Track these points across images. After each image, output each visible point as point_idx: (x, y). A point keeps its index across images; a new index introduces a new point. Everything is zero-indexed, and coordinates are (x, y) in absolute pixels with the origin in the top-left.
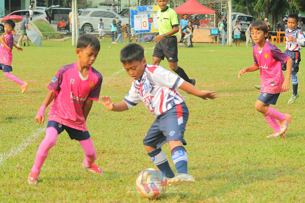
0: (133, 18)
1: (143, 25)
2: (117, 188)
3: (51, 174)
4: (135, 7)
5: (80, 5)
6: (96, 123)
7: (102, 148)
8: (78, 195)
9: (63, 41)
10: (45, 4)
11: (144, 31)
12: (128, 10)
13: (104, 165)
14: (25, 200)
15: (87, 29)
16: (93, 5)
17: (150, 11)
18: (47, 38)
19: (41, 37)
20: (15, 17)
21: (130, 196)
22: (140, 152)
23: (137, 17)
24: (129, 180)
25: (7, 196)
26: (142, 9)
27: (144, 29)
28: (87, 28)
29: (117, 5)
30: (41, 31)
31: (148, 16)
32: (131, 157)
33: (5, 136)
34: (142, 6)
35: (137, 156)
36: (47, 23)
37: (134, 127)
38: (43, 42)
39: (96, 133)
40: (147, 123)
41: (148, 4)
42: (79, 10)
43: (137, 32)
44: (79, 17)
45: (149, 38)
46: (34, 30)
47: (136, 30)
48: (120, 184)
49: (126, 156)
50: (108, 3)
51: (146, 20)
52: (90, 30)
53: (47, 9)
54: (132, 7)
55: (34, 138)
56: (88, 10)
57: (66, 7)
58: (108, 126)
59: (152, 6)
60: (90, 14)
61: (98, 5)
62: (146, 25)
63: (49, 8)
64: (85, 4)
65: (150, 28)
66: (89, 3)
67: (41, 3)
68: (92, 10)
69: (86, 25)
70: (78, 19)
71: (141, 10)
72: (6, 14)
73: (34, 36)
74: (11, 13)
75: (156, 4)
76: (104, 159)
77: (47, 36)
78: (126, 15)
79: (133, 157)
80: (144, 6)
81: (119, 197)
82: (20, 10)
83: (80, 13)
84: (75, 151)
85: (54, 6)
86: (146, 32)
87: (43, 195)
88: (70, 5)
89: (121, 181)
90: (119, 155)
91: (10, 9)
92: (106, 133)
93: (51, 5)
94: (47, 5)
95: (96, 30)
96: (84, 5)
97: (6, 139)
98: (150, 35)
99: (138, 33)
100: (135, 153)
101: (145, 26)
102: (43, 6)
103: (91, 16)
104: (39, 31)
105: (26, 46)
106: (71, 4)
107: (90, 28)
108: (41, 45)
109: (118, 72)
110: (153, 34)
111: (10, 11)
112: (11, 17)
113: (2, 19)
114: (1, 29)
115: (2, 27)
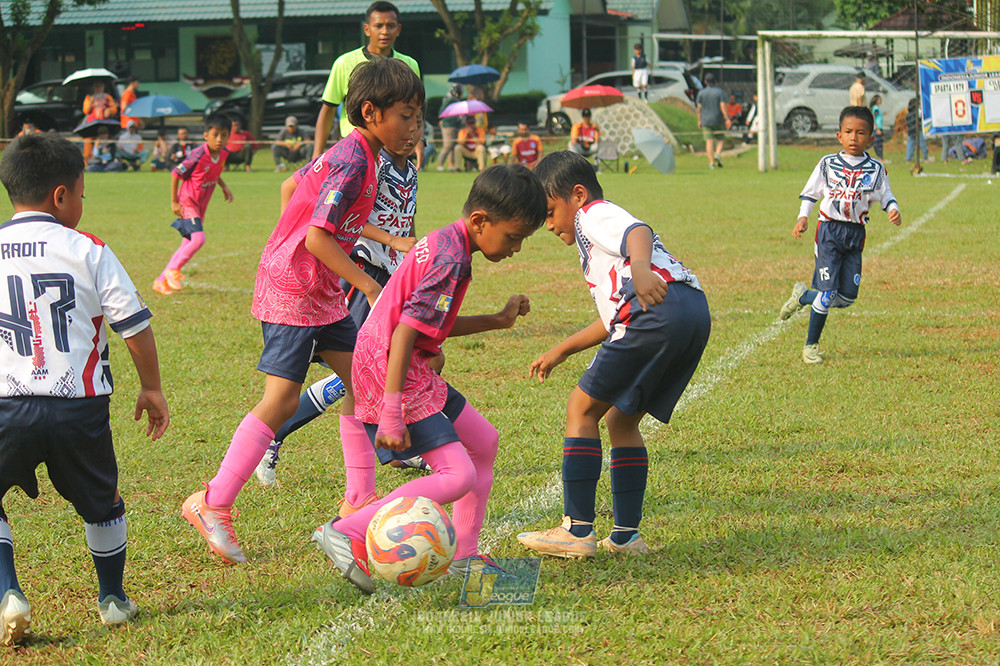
0: (927, 91)
1: (957, 112)
2: (878, 571)
3: (695, 531)
4: (934, 60)
5: (781, 57)
6: (824, 386)
7: (839, 456)
8: (770, 589)
9: (732, 157)
10: (683, 55)
11: (959, 128)
12: (914, 69)
13: (845, 506)
14: (623, 604)
15: (801, 123)
16: (817, 56)
17: (974, 72)
18: (688, 150)
19: (673, 146)
20: (597, 91)
21: (914, 594)
22: (946, 469)
23: (937, 88)
24: (912, 547)
25: (572, 590)
26: (952, 65)
27: (958, 121)
28: (801, 121)
29: (881, 56)
30: (672, 128)
31: (971, 85)
32: (919, 484)
34: (952, 59)
35: (936, 480)
36: (689, 107)
37: (929, 399)
38: (679, 161)
39: (823, 415)
40: (966, 388)
41: (969, 51)
42: (778, 70)
43: (939, 130)
44: (778, 89)
45: (973, 149)
46: (652, 126)
47: (935, 124)
48: (888, 557)
49: (905, 481)
50: (858, 50)
51: (966, 97)
52: (809, 126)
53: (690, 67)
54: (924, 61)
55: (649, 428)
56: (803, 69)
57: (741, 62)
58: (856, 397)
59: (979, 57)
60: (807, 81)
61: (830, 56)
62: (964, 112)
63: (695, 65)
64: (795, 54)
65: (974, 120)
66: (806, 51)
67: (671, 52)
68: (813, 70)
69: (797, 111)
70: (775, 96)
71: (948, 69)
72: (574, 83)
73: (652, 143)
74: (589, 77)
75: (990, 53)
76: (844, 489)
77: (687, 145)
78: (908, 83)
79: (924, 483)
80: (959, 58)
81: (885, 596)
82: (613, 70)
83: (778, 80)
84: (762, 467)
85: (706, 60)
86: (964, 132)
87: (671, 589)
88: (752, 57)
89: (890, 550)
90: (886, 478)
91: (585, 68)
92: (851, 416)
93: (701, 57)
94: (689, 58)
95: (824, 127)
96: (792, 55)
98: (974, 140)
99: (940, 135)
100: (931, 471)
101: (960, 113)
102: (677, 59)
103: (810, 87)
104: (667, 131)
105: (631, 171)
106: (755, 55)
107: (807, 118)
108: (671, 168)
109: (886, 245)
110: (984, 136)
111: (585, 75)
112: (587, 92)
113: (562, 97)
114: (560, 126)
115: (564, 121)
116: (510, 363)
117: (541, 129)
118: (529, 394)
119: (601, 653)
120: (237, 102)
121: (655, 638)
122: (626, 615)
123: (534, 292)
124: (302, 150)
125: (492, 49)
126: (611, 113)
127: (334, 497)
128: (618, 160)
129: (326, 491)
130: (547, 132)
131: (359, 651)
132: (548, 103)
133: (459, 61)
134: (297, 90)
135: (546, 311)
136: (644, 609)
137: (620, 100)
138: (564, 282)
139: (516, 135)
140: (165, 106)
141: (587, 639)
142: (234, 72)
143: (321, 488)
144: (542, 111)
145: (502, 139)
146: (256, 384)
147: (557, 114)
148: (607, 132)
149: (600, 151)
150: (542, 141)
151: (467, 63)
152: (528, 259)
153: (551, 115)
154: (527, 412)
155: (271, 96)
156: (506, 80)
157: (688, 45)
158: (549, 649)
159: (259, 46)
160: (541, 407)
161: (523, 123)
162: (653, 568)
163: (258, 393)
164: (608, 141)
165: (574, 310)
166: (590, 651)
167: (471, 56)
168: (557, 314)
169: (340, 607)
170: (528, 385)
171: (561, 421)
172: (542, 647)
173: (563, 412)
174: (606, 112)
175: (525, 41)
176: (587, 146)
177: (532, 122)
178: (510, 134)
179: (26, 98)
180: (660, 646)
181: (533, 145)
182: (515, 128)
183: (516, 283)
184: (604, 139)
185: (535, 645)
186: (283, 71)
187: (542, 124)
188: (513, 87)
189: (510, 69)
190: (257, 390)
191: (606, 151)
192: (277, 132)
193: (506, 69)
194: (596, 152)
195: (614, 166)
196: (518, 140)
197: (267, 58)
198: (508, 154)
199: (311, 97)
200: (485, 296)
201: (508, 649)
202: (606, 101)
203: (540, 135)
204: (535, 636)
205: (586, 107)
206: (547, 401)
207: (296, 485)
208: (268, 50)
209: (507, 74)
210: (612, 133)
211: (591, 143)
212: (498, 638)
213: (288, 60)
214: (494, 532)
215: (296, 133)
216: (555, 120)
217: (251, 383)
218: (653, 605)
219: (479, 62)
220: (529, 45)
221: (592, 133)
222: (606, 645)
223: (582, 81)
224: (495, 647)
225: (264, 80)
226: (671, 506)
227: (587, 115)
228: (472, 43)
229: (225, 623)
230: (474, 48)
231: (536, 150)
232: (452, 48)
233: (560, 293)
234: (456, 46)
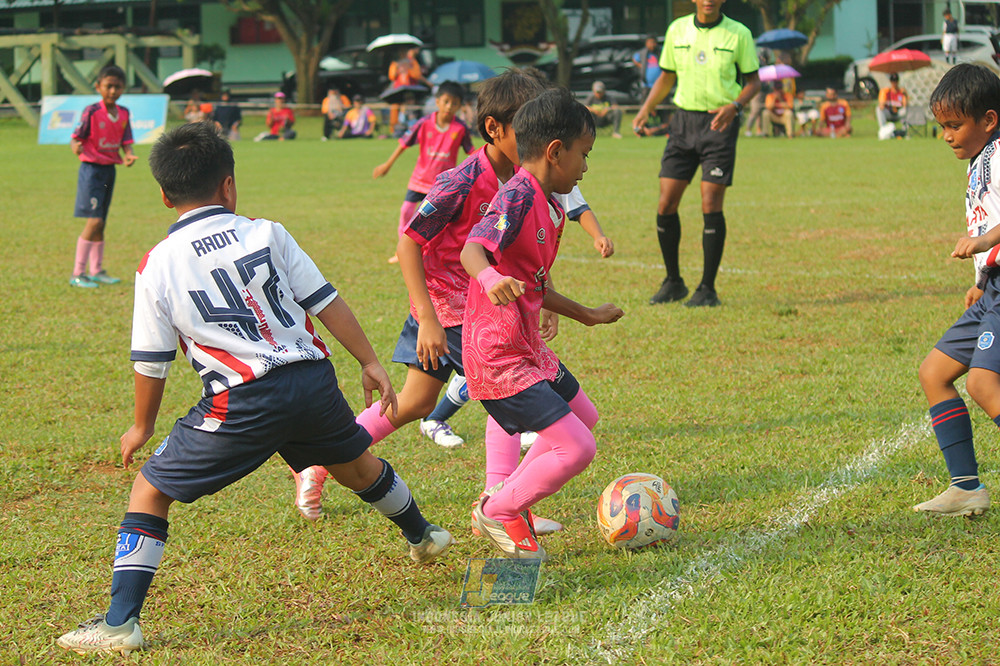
10: (989, 18)
14: (942, 572)
20: (904, 56)
25: (891, 558)
33: (883, 390)
53: (996, 31)
67: (977, 16)
72: (882, 47)
74: (897, 40)
82: (920, 34)
87: (990, 557)
91: (892, 32)
94: (995, 22)
97: (888, 401)
102: (983, 22)
111: (892, 39)
112: (895, 57)
113: (869, 62)
114: (867, 91)
115: (872, 86)
116: (824, 329)
117: (849, 94)
118: (844, 361)
119: (921, 622)
120: (543, 67)
121: (975, 607)
122: (945, 584)
123: (846, 258)
124: (609, 117)
125: (799, 13)
126: (918, 77)
127: (650, 465)
128: (926, 126)
129: (643, 459)
130: (854, 97)
131: (679, 620)
132: (856, 68)
133: (766, 25)
134: (604, 56)
135: (859, 277)
136: (963, 578)
137: (928, 64)
138: (875, 247)
139: (824, 100)
140: (470, 72)
141: (907, 607)
142: (540, 38)
143: (637, 456)
144: (850, 76)
145: (810, 104)
146: (569, 351)
147: (864, 79)
148: (915, 97)
149: (909, 116)
150: (851, 106)
151: (774, 26)
152: (839, 225)
153: (858, 80)
154: (842, 379)
155: (578, 61)
156: (813, 44)
157: (994, 8)
158: (869, 618)
159: (565, 12)
160: (856, 374)
161: (831, 87)
162: (972, 537)
163: (572, 360)
164: (916, 106)
165: (886, 277)
166: (910, 620)
167: (778, 20)
168: (869, 280)
169: (658, 574)
170: (842, 352)
171: (877, 388)
172: (862, 616)
173: (878, 379)
174: (914, 77)
175: (832, 6)
176: (894, 110)
177: (839, 87)
178: (817, 99)
179: (331, 64)
180: (980, 615)
181: (841, 110)
182: (822, 93)
183: (827, 248)
184: (911, 103)
185: (855, 614)
186: (590, 36)
187: (850, 89)
188: (820, 51)
189: (818, 33)
190: (570, 357)
191: (914, 117)
192: (584, 97)
193: (813, 34)
194: (904, 117)
195: (921, 131)
196: (826, 105)
197: (573, 23)
198: (816, 120)
199: (617, 63)
200: (797, 262)
201: (828, 618)
202: (914, 66)
203: (848, 100)
204: (855, 605)
205: (893, 71)
206: (861, 368)
207: (612, 452)
208: (574, 15)
209: (814, 39)
210: (920, 98)
211: (898, 108)
212: (818, 607)
213: (594, 24)
214: (812, 500)
215: (603, 99)
216: (862, 85)
217: (564, 350)
218: (972, 574)
219: (786, 27)
220: (836, 9)
221: (900, 98)
222: (926, 614)
223: (889, 45)
224: (815, 616)
225: (570, 45)
226: (988, 474)
227: (895, 79)
228: (779, 7)
229: (544, 591)
230: (782, 13)
231: (844, 115)
232: (759, 13)
233: (872, 259)
234: (763, 11)
